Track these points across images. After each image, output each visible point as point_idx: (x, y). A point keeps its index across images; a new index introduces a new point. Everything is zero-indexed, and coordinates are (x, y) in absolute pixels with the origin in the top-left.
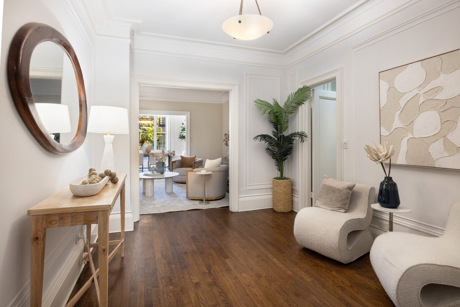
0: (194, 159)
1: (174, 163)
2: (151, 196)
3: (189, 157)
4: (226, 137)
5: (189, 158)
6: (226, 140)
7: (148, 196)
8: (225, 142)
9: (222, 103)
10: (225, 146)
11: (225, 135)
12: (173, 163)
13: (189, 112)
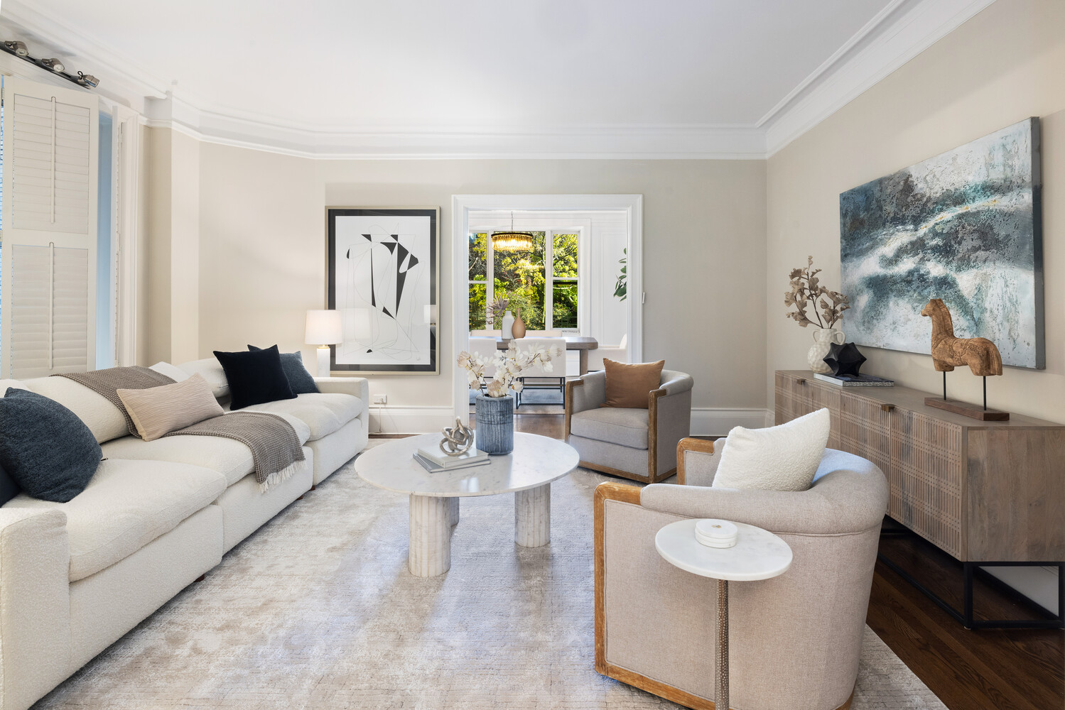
0: (655, 374)
1: (576, 390)
2: (432, 574)
3: (638, 362)
4: (797, 283)
5: (638, 368)
6: (799, 298)
7: (418, 574)
8: (794, 308)
9: (767, 157)
10: (796, 323)
11: (793, 276)
12: (571, 390)
13: (640, 197)
